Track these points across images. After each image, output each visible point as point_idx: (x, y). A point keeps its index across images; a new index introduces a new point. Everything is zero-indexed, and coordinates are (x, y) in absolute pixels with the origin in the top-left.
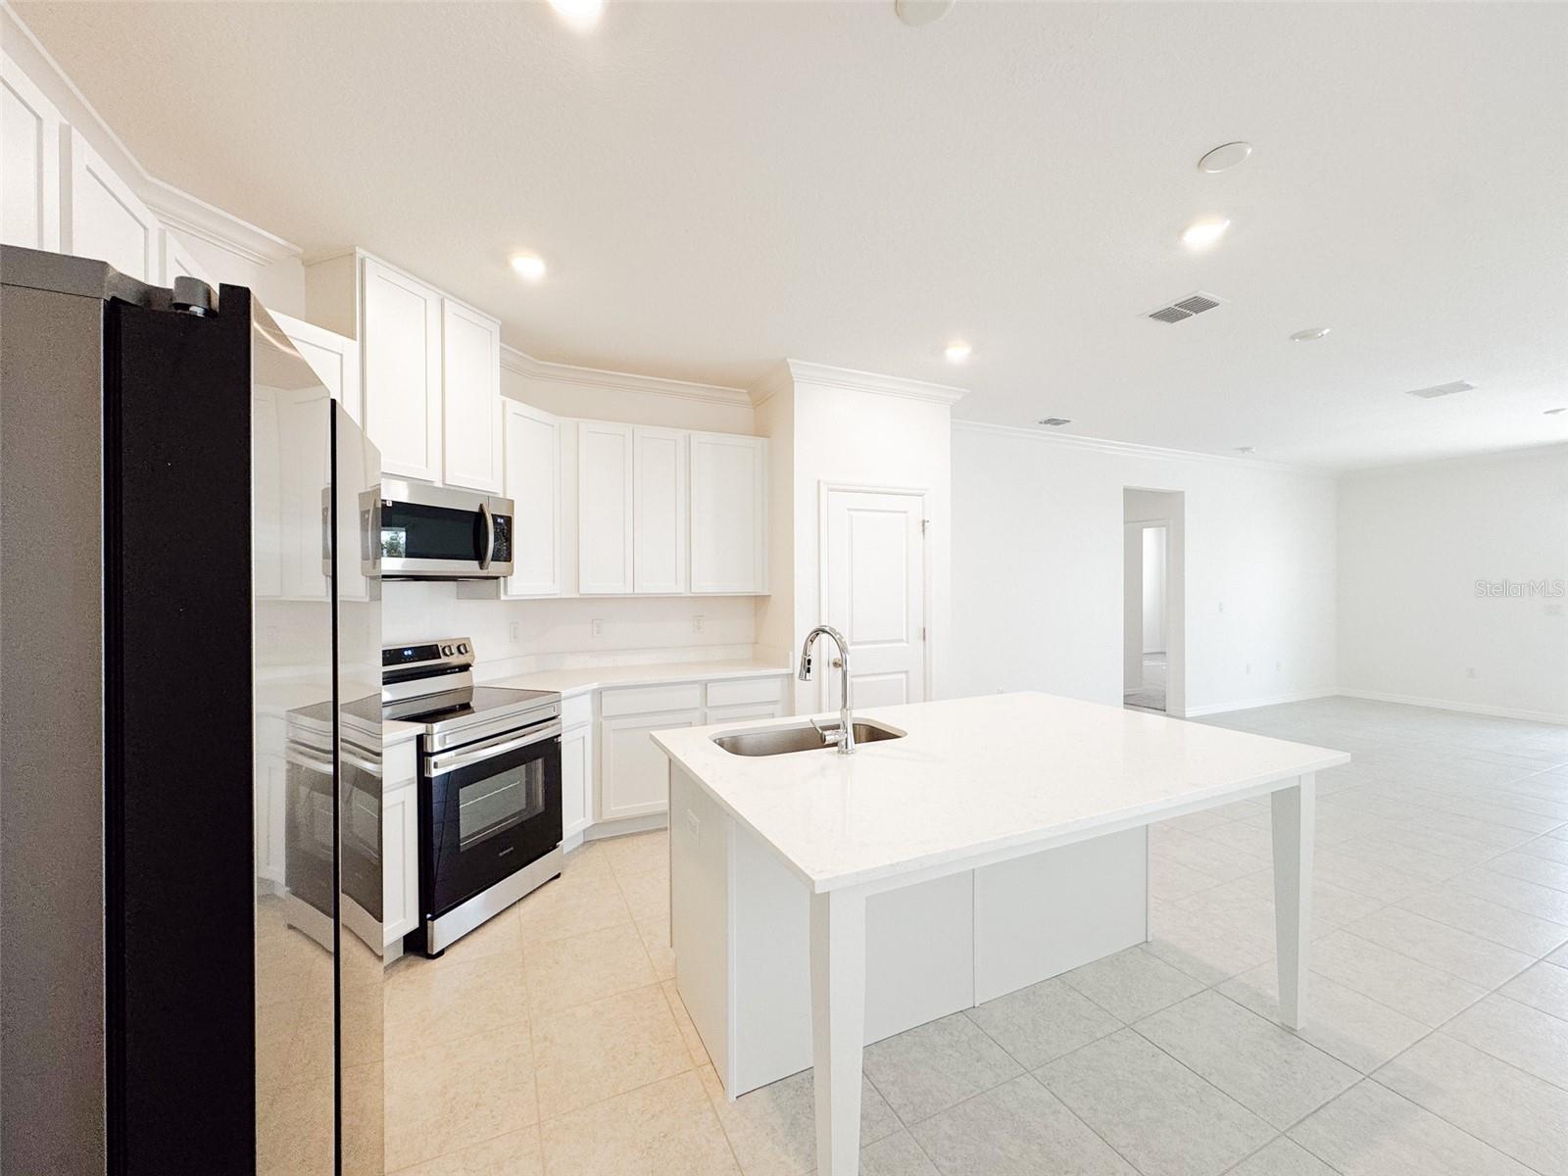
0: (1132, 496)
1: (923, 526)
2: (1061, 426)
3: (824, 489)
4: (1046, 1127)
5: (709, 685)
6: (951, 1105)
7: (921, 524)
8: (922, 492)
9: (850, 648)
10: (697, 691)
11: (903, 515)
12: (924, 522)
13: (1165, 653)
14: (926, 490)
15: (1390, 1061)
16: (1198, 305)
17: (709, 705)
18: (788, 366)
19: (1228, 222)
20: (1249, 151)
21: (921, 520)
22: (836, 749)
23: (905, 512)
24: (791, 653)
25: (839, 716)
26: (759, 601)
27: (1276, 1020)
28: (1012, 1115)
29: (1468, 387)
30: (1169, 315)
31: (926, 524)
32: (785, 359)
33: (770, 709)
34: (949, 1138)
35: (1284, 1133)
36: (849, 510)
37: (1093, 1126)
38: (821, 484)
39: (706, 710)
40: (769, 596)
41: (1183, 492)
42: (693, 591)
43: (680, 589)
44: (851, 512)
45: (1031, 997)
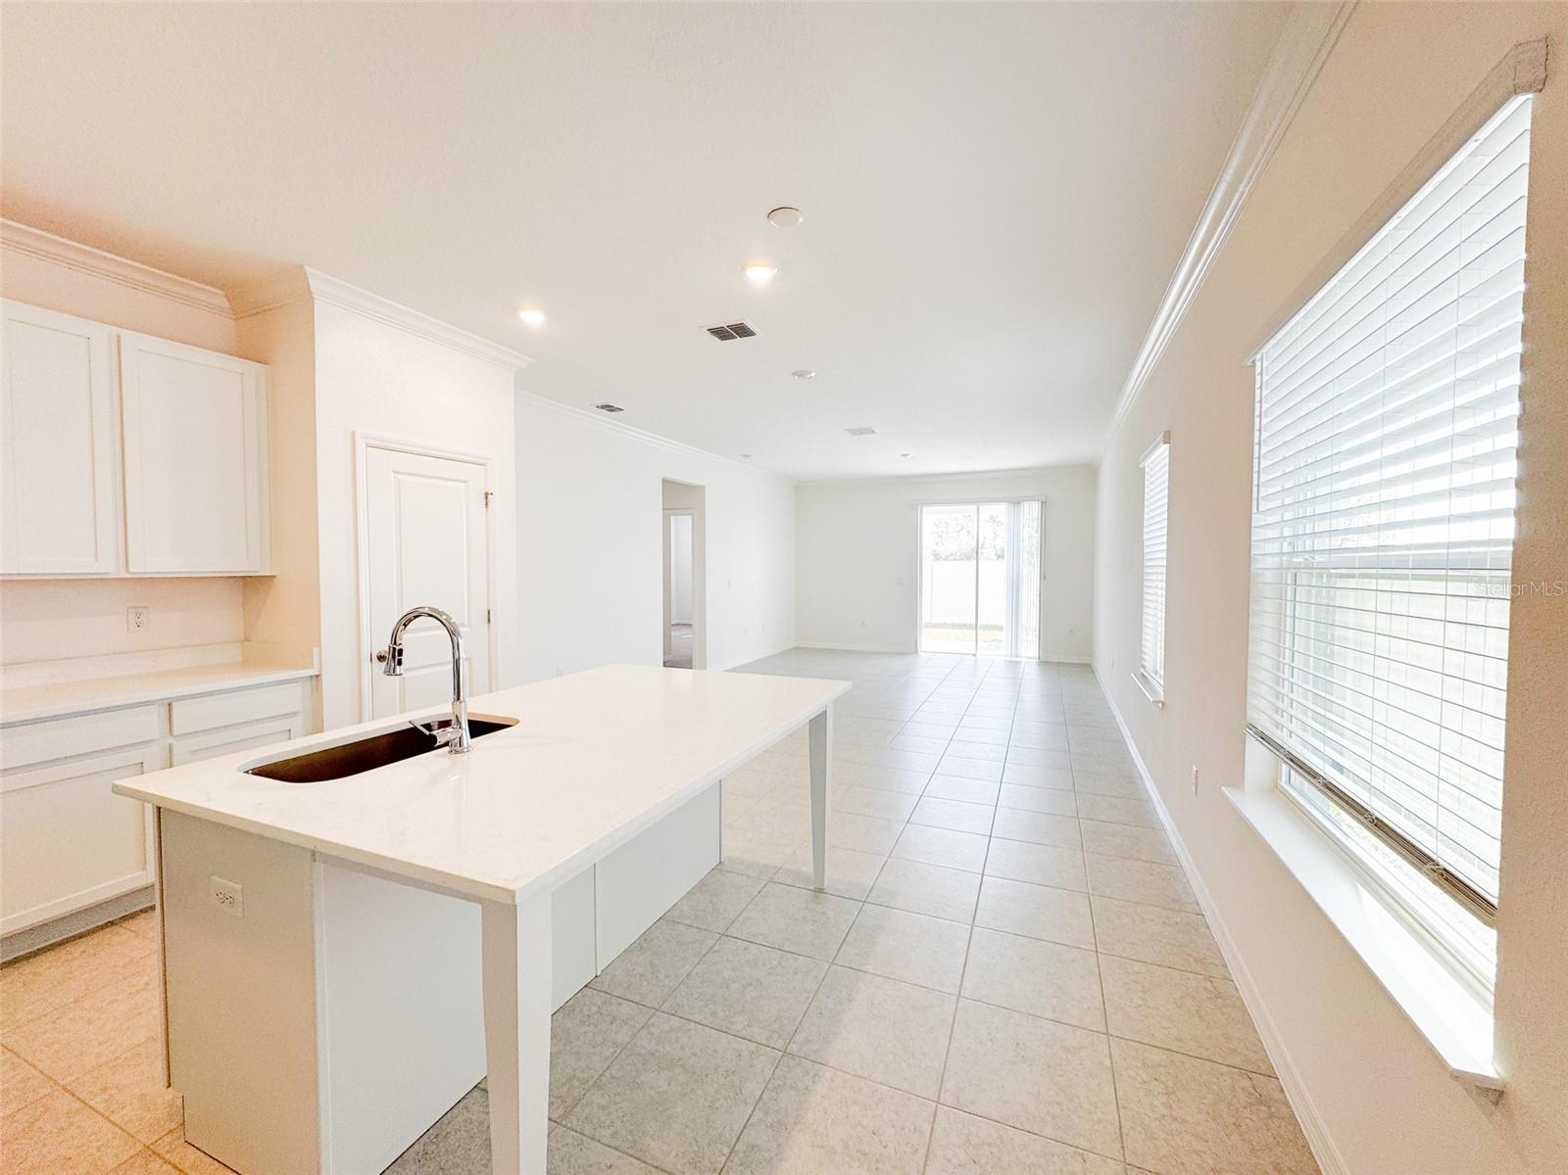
0: (670, 487)
1: (487, 498)
2: (614, 413)
3: (361, 444)
4: (683, 1048)
5: (174, 705)
6: (597, 1077)
7: (484, 497)
8: (485, 461)
9: (461, 630)
10: (153, 718)
11: (462, 485)
12: (487, 495)
13: (691, 625)
14: (489, 459)
15: (872, 887)
16: (742, 331)
17: (175, 733)
18: (306, 274)
19: (776, 271)
20: (801, 220)
21: (484, 492)
22: (447, 749)
23: (465, 482)
24: (316, 650)
25: (451, 711)
26: (251, 585)
27: (812, 888)
28: (653, 1054)
29: (873, 432)
30: (721, 333)
31: (490, 497)
32: (302, 266)
33: (284, 724)
34: (604, 1108)
35: (832, 963)
36: (395, 472)
37: (716, 1027)
38: (358, 438)
39: (171, 740)
40: (274, 577)
41: (703, 487)
42: (131, 570)
43: (110, 567)
44: (399, 476)
45: (645, 945)
